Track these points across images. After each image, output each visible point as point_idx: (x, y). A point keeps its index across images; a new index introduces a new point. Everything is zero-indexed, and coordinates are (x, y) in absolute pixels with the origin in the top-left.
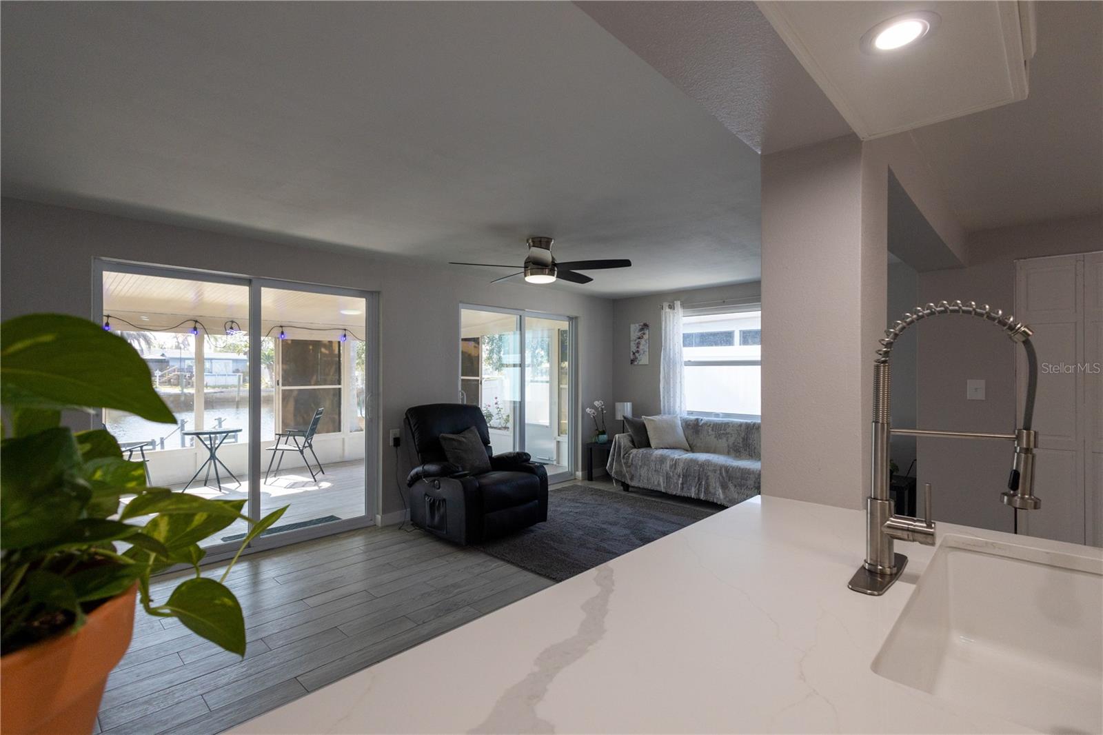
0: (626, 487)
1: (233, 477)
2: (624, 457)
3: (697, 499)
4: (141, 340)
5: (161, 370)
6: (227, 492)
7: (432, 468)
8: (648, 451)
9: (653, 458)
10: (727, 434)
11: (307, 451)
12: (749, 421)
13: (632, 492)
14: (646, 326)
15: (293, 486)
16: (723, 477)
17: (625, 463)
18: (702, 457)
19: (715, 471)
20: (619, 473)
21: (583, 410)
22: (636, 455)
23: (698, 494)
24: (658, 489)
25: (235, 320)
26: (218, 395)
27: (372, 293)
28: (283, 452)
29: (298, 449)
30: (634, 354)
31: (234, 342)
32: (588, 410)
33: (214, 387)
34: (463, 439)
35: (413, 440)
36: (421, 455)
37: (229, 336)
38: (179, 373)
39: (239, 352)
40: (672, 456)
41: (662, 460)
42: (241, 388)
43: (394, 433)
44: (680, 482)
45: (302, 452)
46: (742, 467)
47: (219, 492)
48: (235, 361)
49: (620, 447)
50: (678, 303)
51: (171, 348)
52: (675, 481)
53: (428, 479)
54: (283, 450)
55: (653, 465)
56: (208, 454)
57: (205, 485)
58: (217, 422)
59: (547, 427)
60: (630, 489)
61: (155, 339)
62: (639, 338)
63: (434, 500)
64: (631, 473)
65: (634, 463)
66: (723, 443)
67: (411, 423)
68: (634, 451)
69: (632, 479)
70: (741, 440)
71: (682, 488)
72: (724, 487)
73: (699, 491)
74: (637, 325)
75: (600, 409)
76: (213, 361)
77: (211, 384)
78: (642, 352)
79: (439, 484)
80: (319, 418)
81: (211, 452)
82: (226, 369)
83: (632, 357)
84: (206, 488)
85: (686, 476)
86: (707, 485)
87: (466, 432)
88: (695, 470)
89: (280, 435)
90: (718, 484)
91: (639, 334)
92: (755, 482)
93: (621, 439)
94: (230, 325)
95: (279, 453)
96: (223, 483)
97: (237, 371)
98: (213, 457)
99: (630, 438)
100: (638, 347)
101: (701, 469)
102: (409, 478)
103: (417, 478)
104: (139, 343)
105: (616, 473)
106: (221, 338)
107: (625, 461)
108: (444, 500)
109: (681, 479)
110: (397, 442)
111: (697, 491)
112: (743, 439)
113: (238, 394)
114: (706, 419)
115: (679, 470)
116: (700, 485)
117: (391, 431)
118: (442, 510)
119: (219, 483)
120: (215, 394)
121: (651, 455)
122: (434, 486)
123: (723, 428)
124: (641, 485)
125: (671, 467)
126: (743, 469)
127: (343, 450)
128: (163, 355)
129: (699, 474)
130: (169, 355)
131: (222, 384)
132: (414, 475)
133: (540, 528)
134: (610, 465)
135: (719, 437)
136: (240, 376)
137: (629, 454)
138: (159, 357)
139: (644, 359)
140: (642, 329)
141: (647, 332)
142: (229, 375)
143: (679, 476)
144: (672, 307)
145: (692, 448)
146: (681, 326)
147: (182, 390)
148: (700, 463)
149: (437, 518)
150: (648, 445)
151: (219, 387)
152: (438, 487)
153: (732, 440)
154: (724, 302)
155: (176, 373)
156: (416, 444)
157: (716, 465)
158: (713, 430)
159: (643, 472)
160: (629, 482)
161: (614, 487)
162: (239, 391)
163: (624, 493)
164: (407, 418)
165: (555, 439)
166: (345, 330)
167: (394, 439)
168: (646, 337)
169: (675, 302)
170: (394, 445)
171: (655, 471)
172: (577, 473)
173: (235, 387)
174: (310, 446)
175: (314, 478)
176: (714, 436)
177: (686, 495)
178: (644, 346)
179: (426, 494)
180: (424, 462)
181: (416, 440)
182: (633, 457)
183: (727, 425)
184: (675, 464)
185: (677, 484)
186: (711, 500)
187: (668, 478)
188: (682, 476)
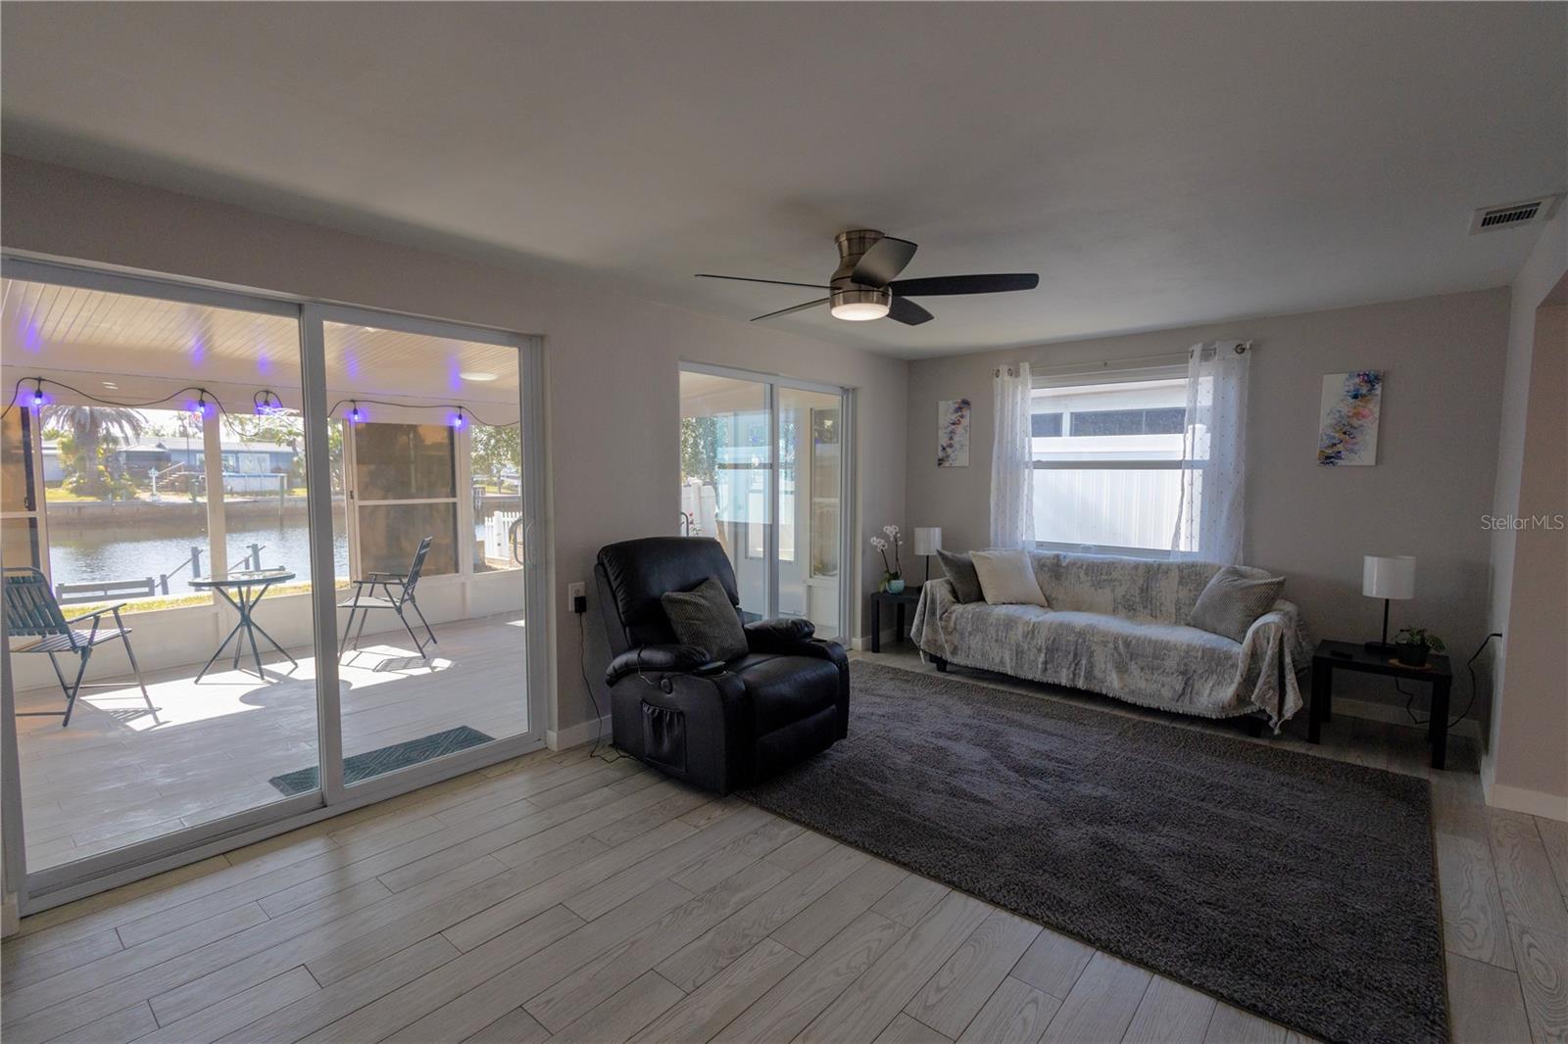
0: (941, 664)
1: (283, 652)
2: (941, 618)
3: (1071, 688)
4: (124, 423)
5: (158, 469)
6: (275, 681)
7: (657, 656)
8: (983, 608)
9: (992, 620)
10: (1112, 580)
11: (407, 607)
12: (1150, 560)
13: (951, 673)
14: (966, 403)
15: (388, 666)
16: (1120, 655)
17: (942, 628)
18: (1080, 619)
19: (1105, 644)
20: (932, 642)
21: (865, 542)
22: (962, 615)
23: (1073, 680)
24: (1001, 670)
25: (270, 389)
26: (250, 505)
27: (531, 337)
28: (366, 610)
29: (391, 605)
30: (944, 449)
31: (271, 426)
32: (874, 541)
33: (243, 494)
34: (703, 602)
35: (613, 605)
36: (630, 630)
37: (263, 417)
38: (187, 473)
39: (279, 442)
40: (1026, 617)
41: (1010, 623)
42: (286, 496)
43: (576, 588)
44: (1042, 658)
45: (399, 610)
46: (1154, 638)
47: (259, 681)
48: (274, 455)
49: (933, 602)
50: (1025, 367)
51: (174, 435)
52: (1032, 658)
53: (650, 673)
54: (367, 608)
55: (992, 631)
56: (237, 617)
57: (235, 667)
58: (250, 552)
59: (790, 563)
60: (948, 668)
61: (147, 422)
62: (954, 424)
63: (661, 712)
64: (953, 644)
65: (958, 627)
66: (1105, 595)
67: (610, 572)
68: (959, 608)
69: (954, 652)
70: (1138, 591)
71: (1045, 670)
72: (1122, 668)
73: (1074, 675)
74: (951, 402)
75: (892, 539)
76: (240, 455)
77: (239, 490)
78: (957, 446)
79: (671, 684)
80: (425, 553)
81: (243, 615)
82: (261, 467)
83: (941, 454)
84: (237, 672)
85: (1052, 650)
86: (1091, 667)
87: (703, 587)
88: (1069, 641)
89: (360, 582)
90: (1110, 666)
91: (954, 417)
92: (1178, 664)
93: (937, 588)
94: (264, 398)
95: (359, 613)
96: (264, 664)
97: (277, 470)
98: (246, 621)
99: (947, 586)
100: (951, 439)
101: (1080, 641)
102: (610, 670)
103: (627, 671)
104: (121, 427)
105: (928, 642)
106: (250, 420)
107: (944, 623)
108: (681, 714)
109: (1043, 655)
110: (581, 604)
111: (1071, 676)
112: (1142, 590)
113: (282, 504)
114: (1072, 555)
115: (1040, 641)
116: (1076, 665)
117: (570, 586)
118: (677, 731)
119: (259, 664)
120: (246, 505)
121: (989, 614)
122: (660, 688)
123: (1104, 572)
124: (970, 663)
125: (1025, 636)
126: (1156, 642)
127: (464, 600)
128: (160, 446)
129: (1076, 648)
130: (168, 446)
131: (256, 490)
132: (621, 667)
133: (841, 753)
134: (918, 630)
135: (1098, 585)
136: (282, 477)
137: (951, 613)
138: (152, 448)
139: (960, 458)
140: (959, 409)
141: (966, 412)
142: (265, 476)
143: (1040, 650)
144: (1014, 373)
145: (1049, 603)
146: (1030, 402)
147: (194, 499)
148: (1077, 630)
149: (666, 745)
150: (980, 598)
151: (251, 493)
152: (667, 690)
153: (1120, 591)
154: (1106, 364)
155: (183, 473)
156: (621, 611)
157: (1106, 634)
158: (1087, 574)
159: (975, 642)
160: (948, 657)
161: (920, 665)
162: (282, 499)
163: (941, 675)
164: (601, 563)
165: (804, 582)
166: (460, 407)
167: (576, 599)
168: (965, 422)
169: (1021, 364)
170: (576, 611)
171: (996, 641)
172: (854, 639)
173: (276, 493)
174: (412, 598)
175: (422, 653)
176: (1089, 584)
177: (1050, 681)
178: (961, 436)
179: (644, 700)
180: (636, 644)
181: (620, 604)
182: (957, 618)
183: (1111, 566)
184: (1032, 631)
185: (1035, 661)
186: (1097, 689)
187: (1019, 653)
188: (1044, 651)
